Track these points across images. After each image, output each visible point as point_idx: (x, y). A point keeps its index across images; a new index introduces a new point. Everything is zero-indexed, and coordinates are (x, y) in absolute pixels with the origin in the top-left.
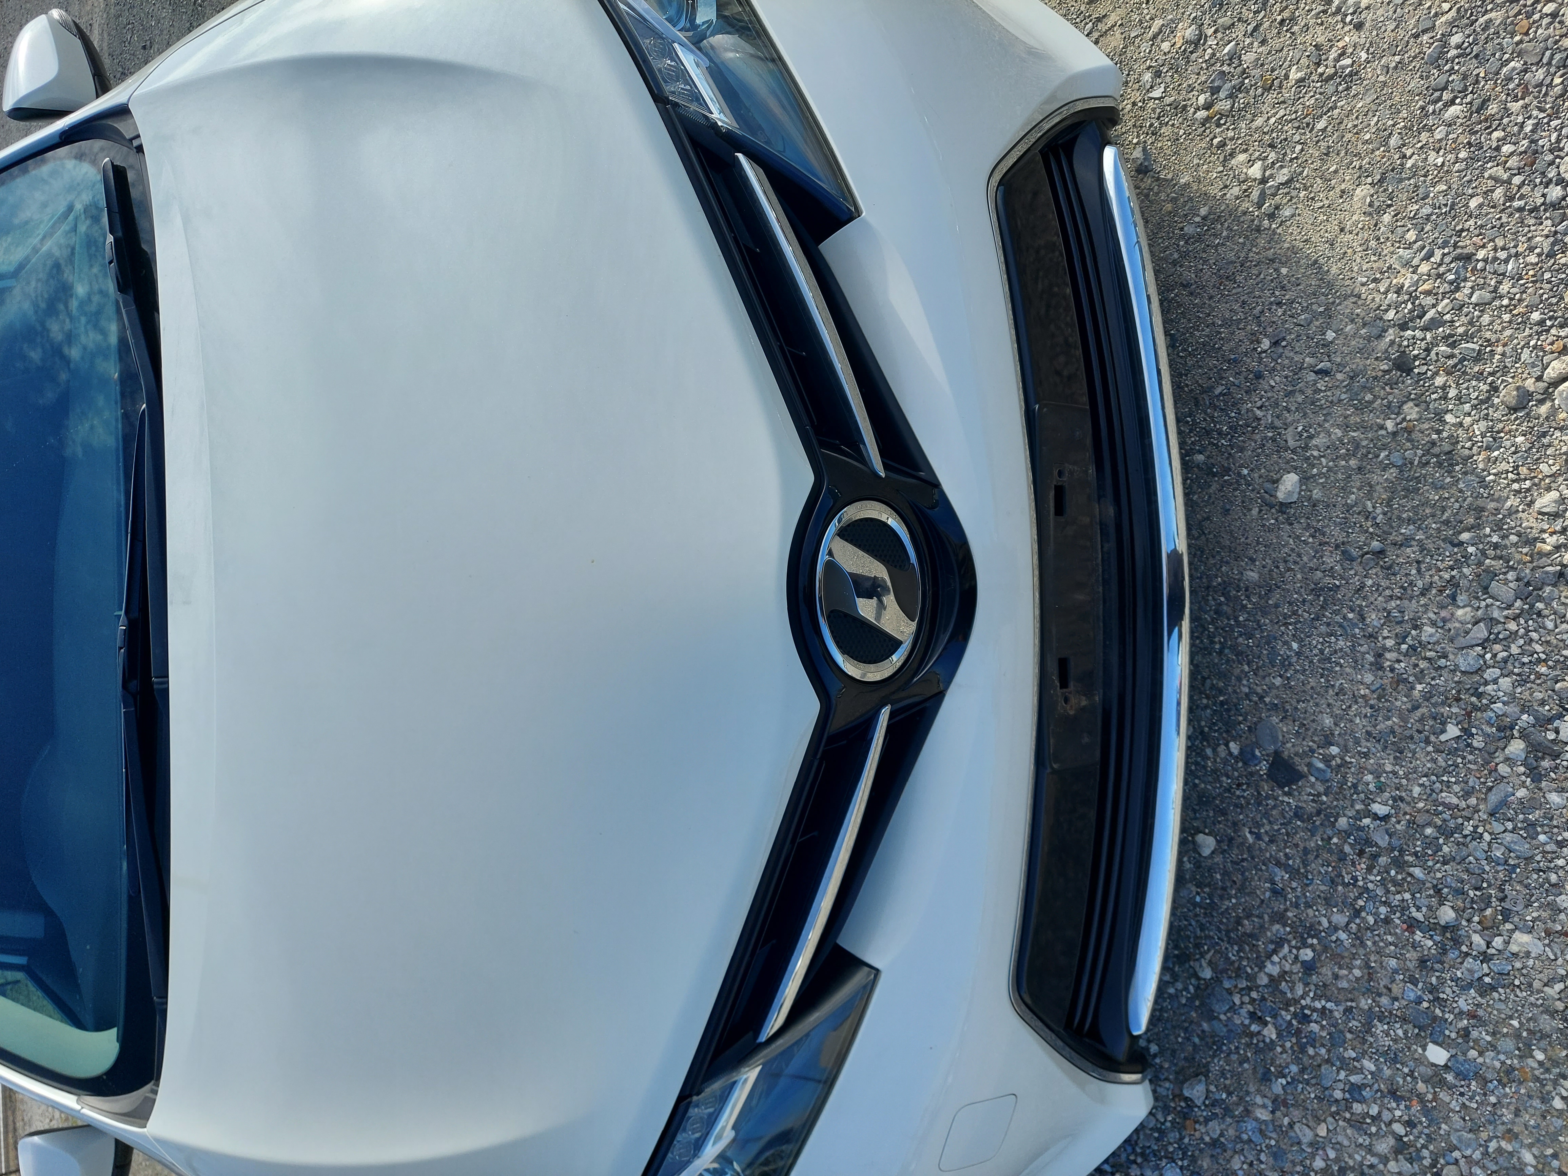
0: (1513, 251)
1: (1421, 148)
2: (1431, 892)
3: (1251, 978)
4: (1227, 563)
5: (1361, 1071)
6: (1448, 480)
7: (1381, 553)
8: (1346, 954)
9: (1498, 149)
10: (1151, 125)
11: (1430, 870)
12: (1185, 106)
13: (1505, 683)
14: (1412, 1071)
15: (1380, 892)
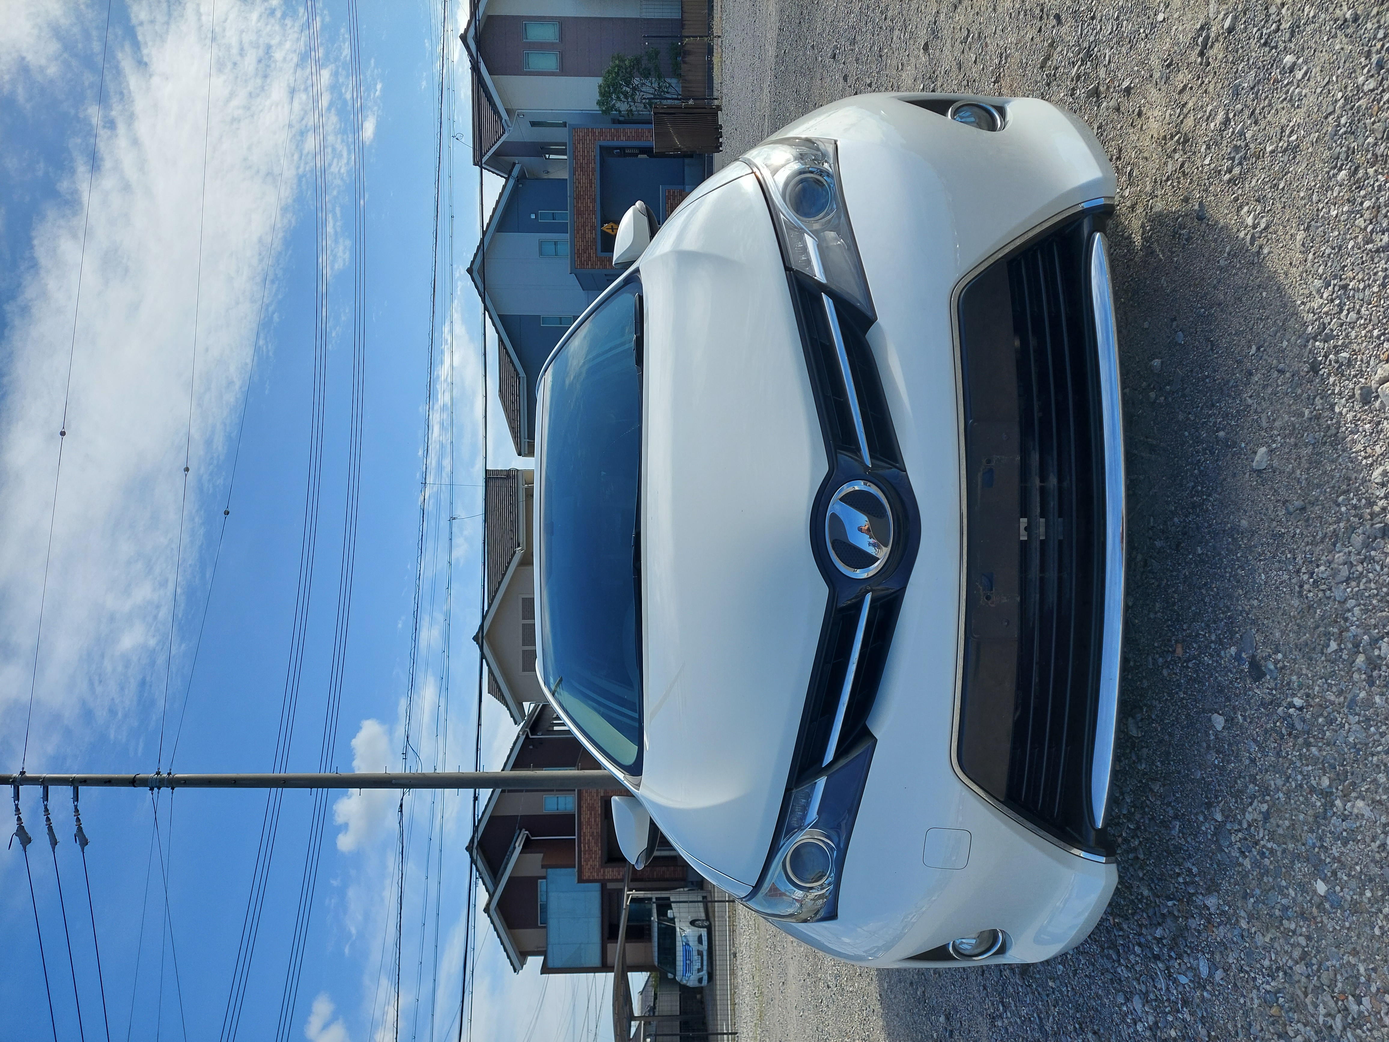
0: (1367, 282)
1: (1327, 203)
2: (1321, 766)
3: (1240, 823)
4: (1233, 513)
5: (1286, 896)
6: (1335, 456)
7: (1303, 509)
8: (1282, 809)
9: (1362, 204)
10: (1205, 185)
11: (1320, 750)
12: (1220, 170)
13: (1356, 610)
14: (1311, 899)
15: (1298, 764)
